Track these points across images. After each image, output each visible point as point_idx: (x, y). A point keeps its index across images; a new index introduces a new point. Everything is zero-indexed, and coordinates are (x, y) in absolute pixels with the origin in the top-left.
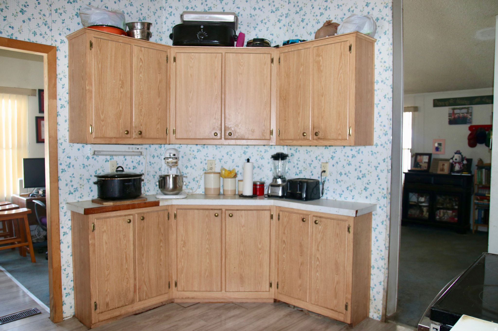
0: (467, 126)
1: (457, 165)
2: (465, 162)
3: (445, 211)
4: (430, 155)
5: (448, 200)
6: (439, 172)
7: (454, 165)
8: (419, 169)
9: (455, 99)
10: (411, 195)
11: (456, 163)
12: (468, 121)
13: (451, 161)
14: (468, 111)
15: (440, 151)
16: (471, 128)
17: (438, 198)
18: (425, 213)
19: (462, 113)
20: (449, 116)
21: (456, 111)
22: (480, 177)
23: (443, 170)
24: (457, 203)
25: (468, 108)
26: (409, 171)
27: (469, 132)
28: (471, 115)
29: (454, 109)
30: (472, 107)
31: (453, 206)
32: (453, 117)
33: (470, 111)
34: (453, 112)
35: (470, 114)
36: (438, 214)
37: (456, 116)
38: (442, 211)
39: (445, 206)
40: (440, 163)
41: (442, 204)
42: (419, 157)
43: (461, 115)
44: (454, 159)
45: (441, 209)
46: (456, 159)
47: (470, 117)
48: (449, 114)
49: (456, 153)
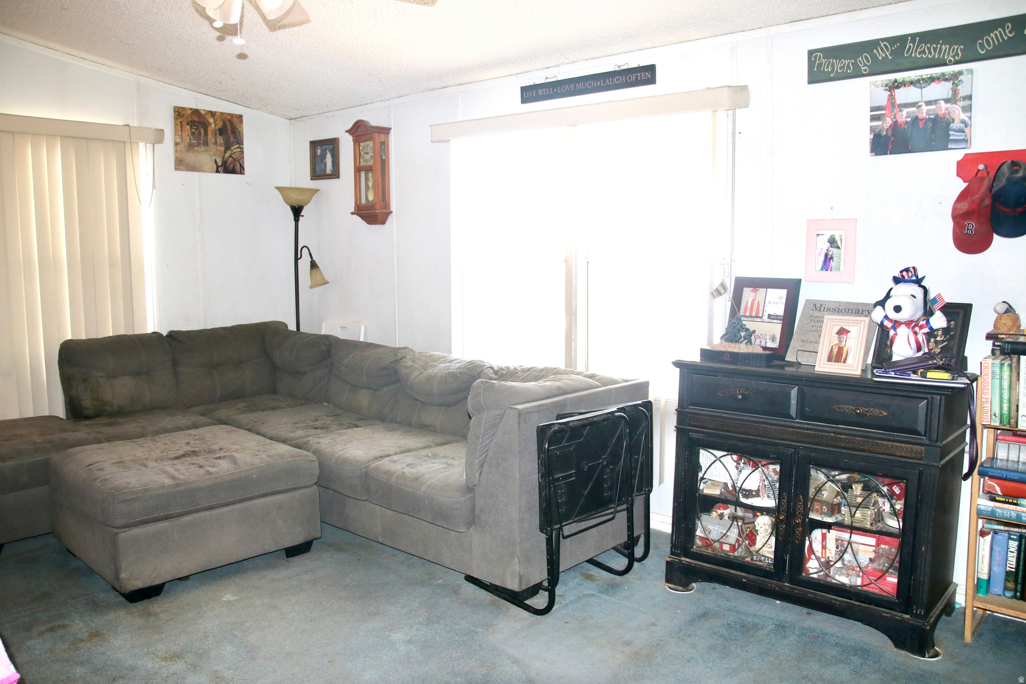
0: (952, 157)
1: (903, 331)
2: (939, 321)
3: (846, 536)
4: (793, 287)
5: (857, 489)
6: (823, 366)
7: (892, 332)
8: (742, 348)
9: (899, 41)
10: (705, 457)
11: (896, 324)
12: (953, 136)
13: (878, 315)
14: (955, 91)
15: (838, 269)
16: (964, 167)
17: (818, 476)
18: (760, 541)
19: (929, 103)
20: (873, 118)
21: (903, 95)
22: (1006, 396)
23: (838, 356)
24: (899, 506)
25: (955, 77)
26: (705, 353)
27: (961, 185)
28: (968, 109)
29: (894, 86)
30: (971, 71)
31: (879, 517)
32: (889, 121)
33: (963, 91)
34: (891, 97)
35: (967, 103)
36: (817, 547)
37: (904, 116)
38: (833, 535)
39: (845, 514)
40: (831, 324)
41: (834, 509)
42: (748, 295)
43: (925, 108)
44: (890, 304)
45: (828, 526)
46: (898, 309)
47: (963, 116)
48: (873, 109)
49: (897, 280)
